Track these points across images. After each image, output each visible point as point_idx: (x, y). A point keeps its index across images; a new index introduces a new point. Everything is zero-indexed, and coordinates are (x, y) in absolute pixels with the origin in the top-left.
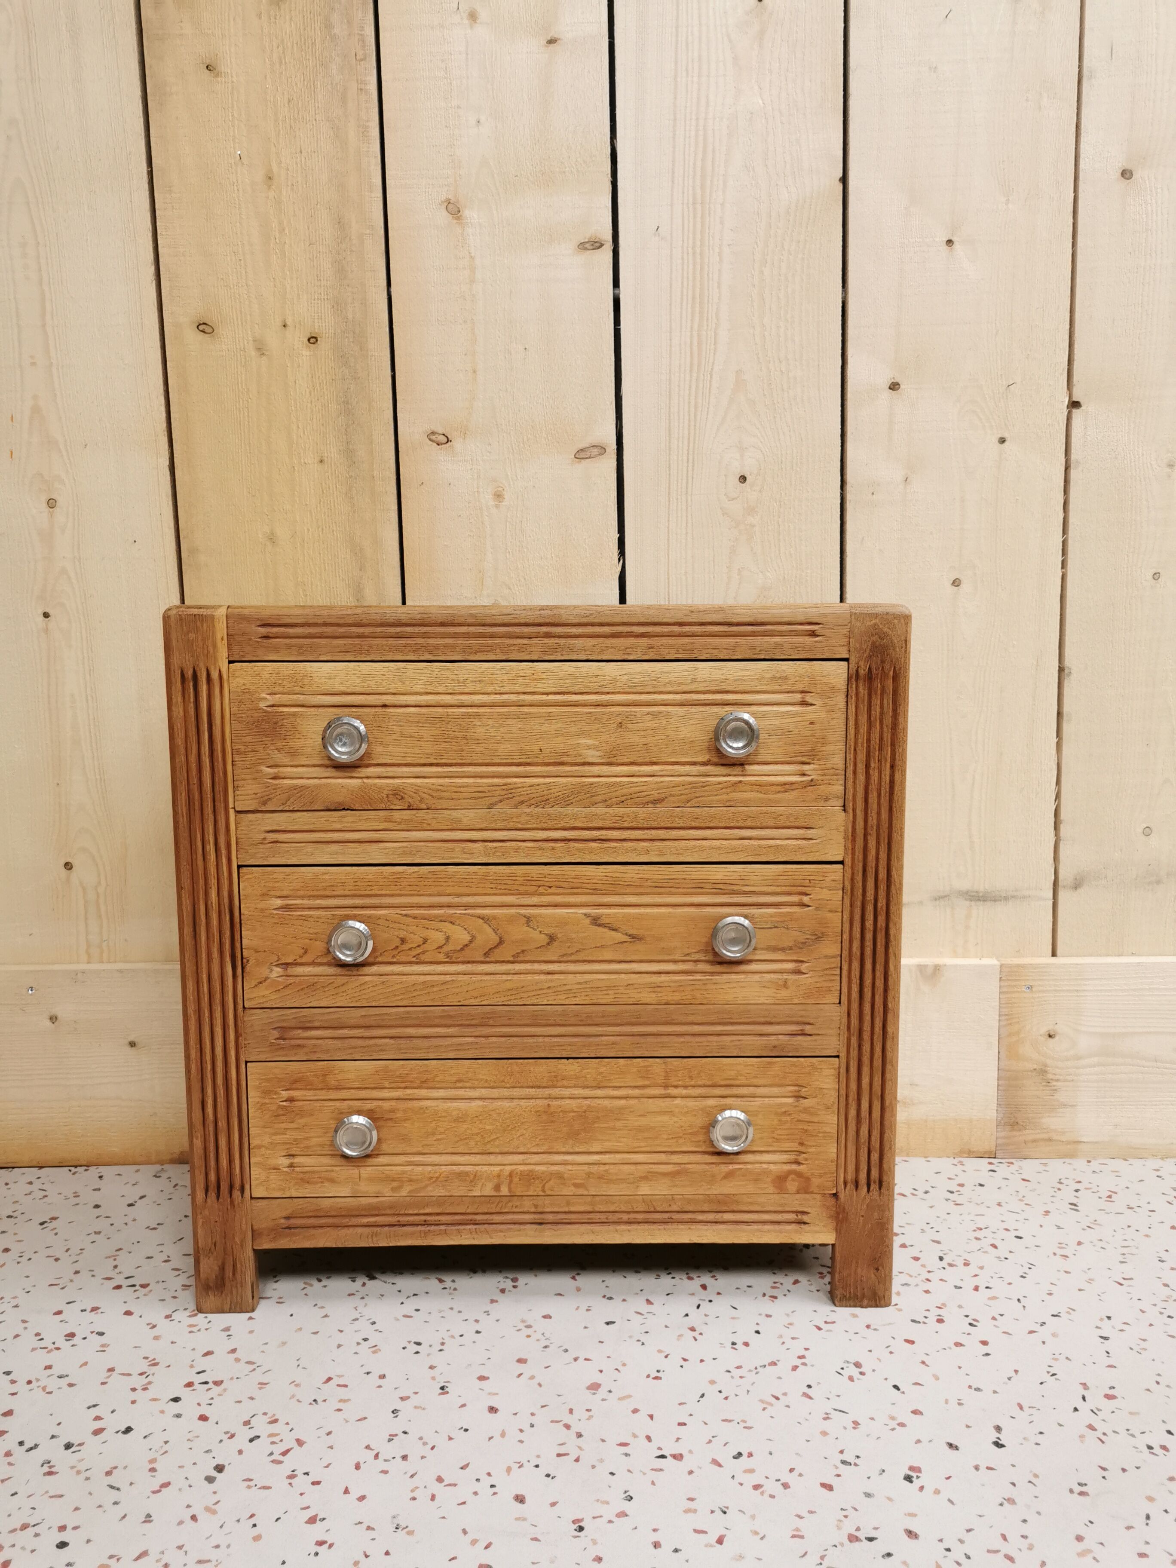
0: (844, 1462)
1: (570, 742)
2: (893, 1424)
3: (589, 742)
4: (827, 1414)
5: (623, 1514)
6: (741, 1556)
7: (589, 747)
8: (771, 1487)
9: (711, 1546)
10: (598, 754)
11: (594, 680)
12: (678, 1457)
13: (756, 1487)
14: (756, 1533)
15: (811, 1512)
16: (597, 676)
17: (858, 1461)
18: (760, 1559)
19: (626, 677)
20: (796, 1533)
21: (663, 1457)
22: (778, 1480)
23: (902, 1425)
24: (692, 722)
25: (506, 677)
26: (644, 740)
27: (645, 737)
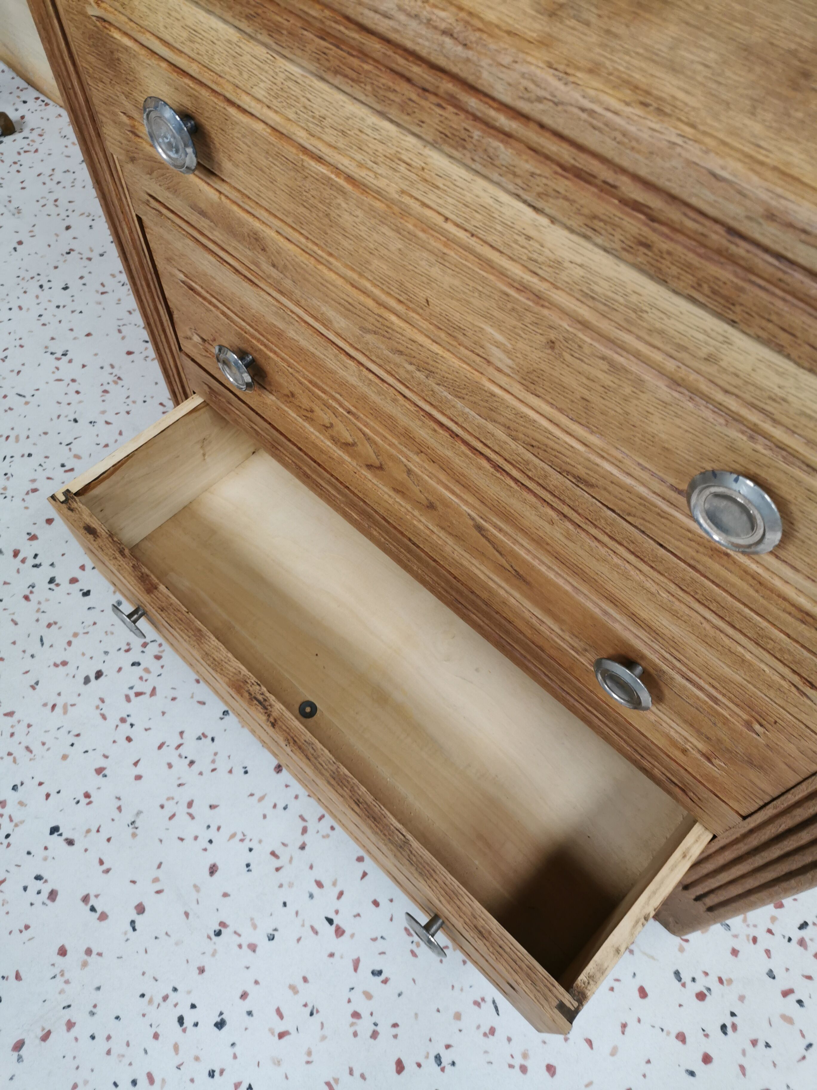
0: (438, 1059)
1: (470, 318)
2: (518, 1061)
3: (499, 337)
4: (483, 999)
5: (253, 948)
6: (279, 1062)
7: (498, 345)
8: (365, 1026)
9: (273, 1034)
10: (510, 362)
11: (522, 240)
12: (339, 932)
13: (356, 1015)
14: (309, 1053)
15: (363, 1076)
16: (529, 238)
17: (449, 1068)
18: (287, 1078)
19: (581, 272)
20: (332, 1083)
21: (330, 921)
22: (376, 1024)
23: (524, 1069)
24: (678, 421)
25: (380, 148)
26: (587, 394)
27: (589, 389)
